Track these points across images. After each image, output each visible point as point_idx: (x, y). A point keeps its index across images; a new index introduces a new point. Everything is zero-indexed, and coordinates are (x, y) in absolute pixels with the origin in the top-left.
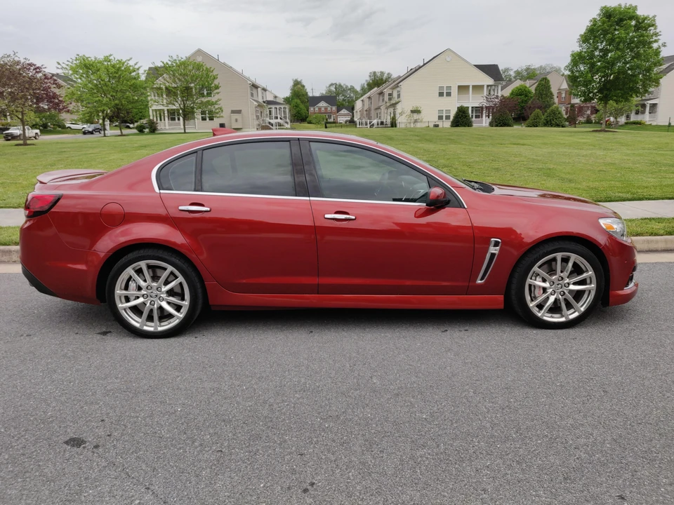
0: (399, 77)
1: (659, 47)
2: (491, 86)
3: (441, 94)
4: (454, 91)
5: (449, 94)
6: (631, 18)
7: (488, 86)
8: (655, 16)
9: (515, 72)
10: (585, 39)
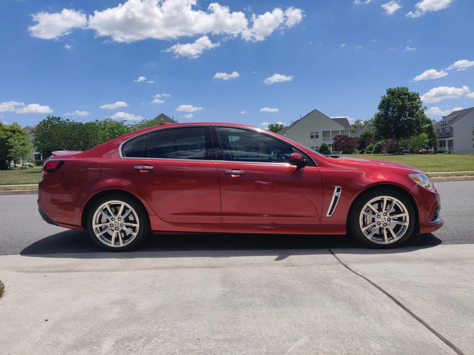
0: (287, 127)
1: (423, 110)
2: (343, 131)
3: (312, 137)
4: (321, 135)
5: (317, 137)
6: (405, 94)
7: (342, 131)
8: (418, 93)
9: (364, 122)
10: (381, 107)
